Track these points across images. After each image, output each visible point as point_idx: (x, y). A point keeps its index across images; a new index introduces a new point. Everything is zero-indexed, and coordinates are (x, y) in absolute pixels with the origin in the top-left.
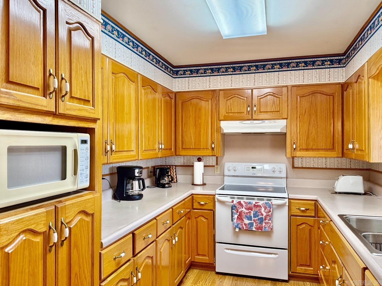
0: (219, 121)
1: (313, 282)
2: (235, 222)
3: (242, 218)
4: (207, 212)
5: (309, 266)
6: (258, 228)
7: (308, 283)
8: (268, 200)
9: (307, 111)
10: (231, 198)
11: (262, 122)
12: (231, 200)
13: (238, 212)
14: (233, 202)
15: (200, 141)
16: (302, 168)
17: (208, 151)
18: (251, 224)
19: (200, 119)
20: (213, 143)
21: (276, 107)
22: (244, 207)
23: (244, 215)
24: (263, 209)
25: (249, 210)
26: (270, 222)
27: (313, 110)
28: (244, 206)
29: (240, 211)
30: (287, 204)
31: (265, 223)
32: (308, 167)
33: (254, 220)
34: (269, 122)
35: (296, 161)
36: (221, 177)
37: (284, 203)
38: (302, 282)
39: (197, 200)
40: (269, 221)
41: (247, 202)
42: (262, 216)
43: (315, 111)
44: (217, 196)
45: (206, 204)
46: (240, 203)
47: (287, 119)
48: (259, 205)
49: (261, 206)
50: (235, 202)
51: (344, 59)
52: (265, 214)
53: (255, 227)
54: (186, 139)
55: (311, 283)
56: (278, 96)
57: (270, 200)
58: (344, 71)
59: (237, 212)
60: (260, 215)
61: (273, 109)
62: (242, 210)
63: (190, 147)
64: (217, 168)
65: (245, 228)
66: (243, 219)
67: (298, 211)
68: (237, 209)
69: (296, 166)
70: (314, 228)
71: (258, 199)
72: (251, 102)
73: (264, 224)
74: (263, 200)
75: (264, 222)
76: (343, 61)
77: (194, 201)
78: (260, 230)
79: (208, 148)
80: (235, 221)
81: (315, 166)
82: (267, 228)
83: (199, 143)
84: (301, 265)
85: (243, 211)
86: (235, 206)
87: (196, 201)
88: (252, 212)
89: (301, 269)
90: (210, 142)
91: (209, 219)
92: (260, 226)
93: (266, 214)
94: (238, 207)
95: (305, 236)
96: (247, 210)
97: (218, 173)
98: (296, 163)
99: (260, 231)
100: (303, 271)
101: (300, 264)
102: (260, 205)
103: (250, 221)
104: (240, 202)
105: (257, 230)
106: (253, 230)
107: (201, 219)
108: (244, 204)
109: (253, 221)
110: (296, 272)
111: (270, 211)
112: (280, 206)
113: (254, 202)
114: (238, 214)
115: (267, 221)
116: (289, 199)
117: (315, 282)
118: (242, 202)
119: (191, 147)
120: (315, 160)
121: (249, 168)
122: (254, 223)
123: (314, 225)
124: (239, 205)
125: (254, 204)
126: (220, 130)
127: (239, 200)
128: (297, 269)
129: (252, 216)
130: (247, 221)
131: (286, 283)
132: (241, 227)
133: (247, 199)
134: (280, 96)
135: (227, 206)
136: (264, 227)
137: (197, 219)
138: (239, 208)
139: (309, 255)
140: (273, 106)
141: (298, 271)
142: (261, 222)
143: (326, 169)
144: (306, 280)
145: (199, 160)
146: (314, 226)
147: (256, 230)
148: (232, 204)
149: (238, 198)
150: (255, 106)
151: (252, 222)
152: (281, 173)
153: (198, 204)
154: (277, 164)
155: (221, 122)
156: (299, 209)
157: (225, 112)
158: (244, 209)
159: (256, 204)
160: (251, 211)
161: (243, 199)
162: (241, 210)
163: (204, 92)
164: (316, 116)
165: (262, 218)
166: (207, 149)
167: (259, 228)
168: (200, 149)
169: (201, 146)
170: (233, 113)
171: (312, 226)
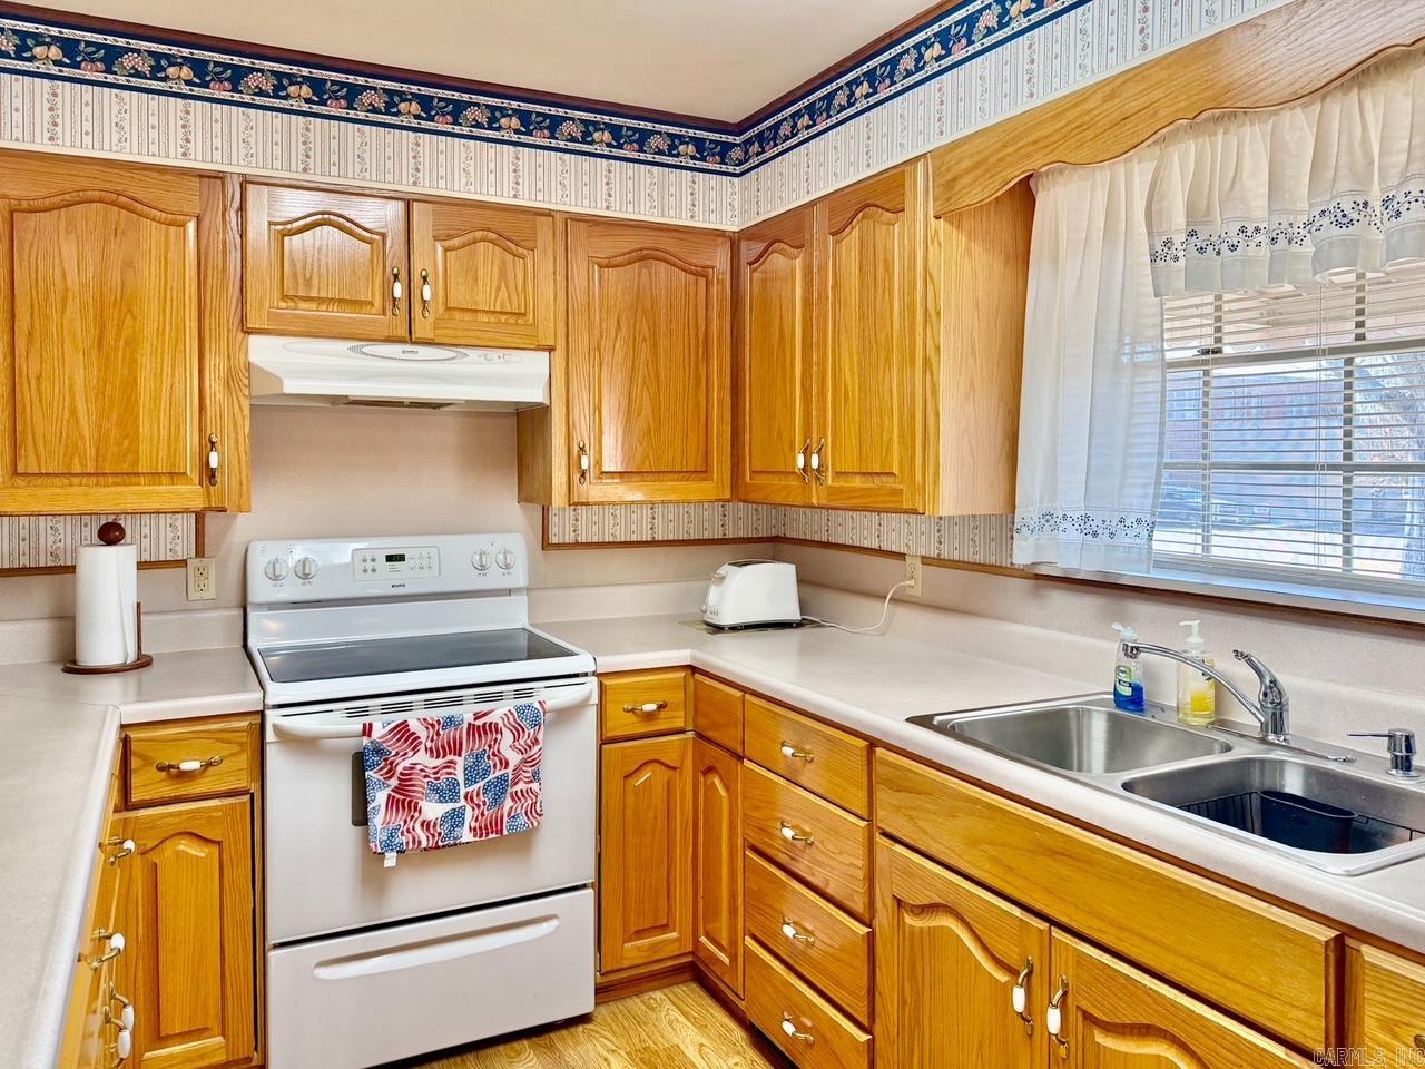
0: (240, 335)
1: (672, 985)
2: (379, 827)
3: (410, 802)
4: (216, 808)
5: (664, 928)
6: (486, 826)
7: (658, 995)
8: (519, 695)
9: (624, 323)
10: (353, 713)
11: (454, 355)
12: (356, 725)
13: (390, 778)
14: (367, 730)
15: (134, 437)
16: (577, 545)
17: (182, 488)
18: (455, 818)
19: (134, 318)
20: (213, 444)
21: (514, 297)
22: (422, 747)
23: (421, 782)
24: (508, 738)
25: (444, 756)
26: (535, 786)
27: (644, 323)
28: (423, 739)
29: (405, 768)
30: (595, 699)
31: (515, 797)
32: (595, 540)
33: (466, 798)
34: (485, 356)
35: (555, 519)
36: (226, 613)
37: (582, 698)
38: (637, 1000)
39: (151, 754)
40: (531, 785)
41: (439, 722)
42: (503, 771)
43: (649, 329)
44: (273, 717)
45: (209, 765)
46: (402, 731)
47: (551, 349)
48: (491, 724)
49: (500, 725)
50: (377, 733)
51: (739, 145)
52: (514, 758)
53: (473, 824)
54: (38, 418)
55: (666, 991)
56: (520, 250)
57: (529, 693)
58: (737, 190)
59: (390, 773)
60: (495, 766)
61: (502, 305)
62: (415, 759)
63: (70, 465)
64: (201, 571)
65: (424, 844)
66: (417, 803)
67: (631, 718)
68: (392, 763)
69: (554, 540)
70: (681, 774)
71: (480, 699)
72: (405, 261)
73: (508, 803)
74: (498, 697)
75: (508, 795)
76: (736, 153)
77: (135, 762)
78: (491, 836)
79: (185, 474)
80: (377, 820)
81: (618, 537)
82: (523, 819)
83: (126, 443)
84: (639, 934)
85: (419, 767)
86: (378, 751)
87: (147, 761)
88: (460, 762)
89: (638, 948)
90: (191, 440)
91: (226, 845)
92: (491, 816)
93: (520, 757)
94: (394, 753)
95: (651, 815)
96: (438, 757)
97: (206, 595)
98: (555, 530)
99: (494, 836)
100: (645, 954)
101: (632, 931)
102: (496, 724)
103: (450, 806)
104: (404, 724)
105: (481, 836)
106: (463, 840)
107: (179, 854)
108: (422, 733)
109: (462, 802)
110: (619, 966)
111: (537, 740)
112: (566, 714)
113: (466, 713)
114: (394, 782)
115: (521, 786)
116: (598, 675)
117: (677, 984)
118: (414, 726)
119: (77, 469)
120: (618, 513)
121: (373, 560)
122: (469, 809)
123: (682, 761)
124: (399, 740)
125: (469, 724)
126: (246, 382)
127: (398, 718)
128: (625, 954)
129: (460, 778)
130: (433, 810)
131: (586, 1026)
132: (408, 843)
133: (430, 705)
134: (525, 251)
135: (334, 754)
136: (509, 813)
137: (153, 857)
138: (397, 753)
139: (665, 885)
140: (498, 289)
141: (626, 964)
142: (497, 800)
143: (653, 543)
144: (646, 986)
145: (111, 534)
146: (682, 765)
147: (475, 836)
148: (365, 740)
149: (386, 710)
150: (425, 279)
151: (457, 805)
152: (485, 575)
153: (163, 774)
154: (490, 537)
155: (253, 340)
156: (633, 710)
157: (277, 294)
158: (422, 758)
159: (480, 722)
160: (456, 758)
161: (408, 707)
162: (407, 763)
163: (155, 175)
164: (655, 345)
165: (502, 780)
166: (175, 476)
167: (490, 827)
168: (134, 479)
169: (136, 462)
170: (321, 300)
171: (674, 769)
